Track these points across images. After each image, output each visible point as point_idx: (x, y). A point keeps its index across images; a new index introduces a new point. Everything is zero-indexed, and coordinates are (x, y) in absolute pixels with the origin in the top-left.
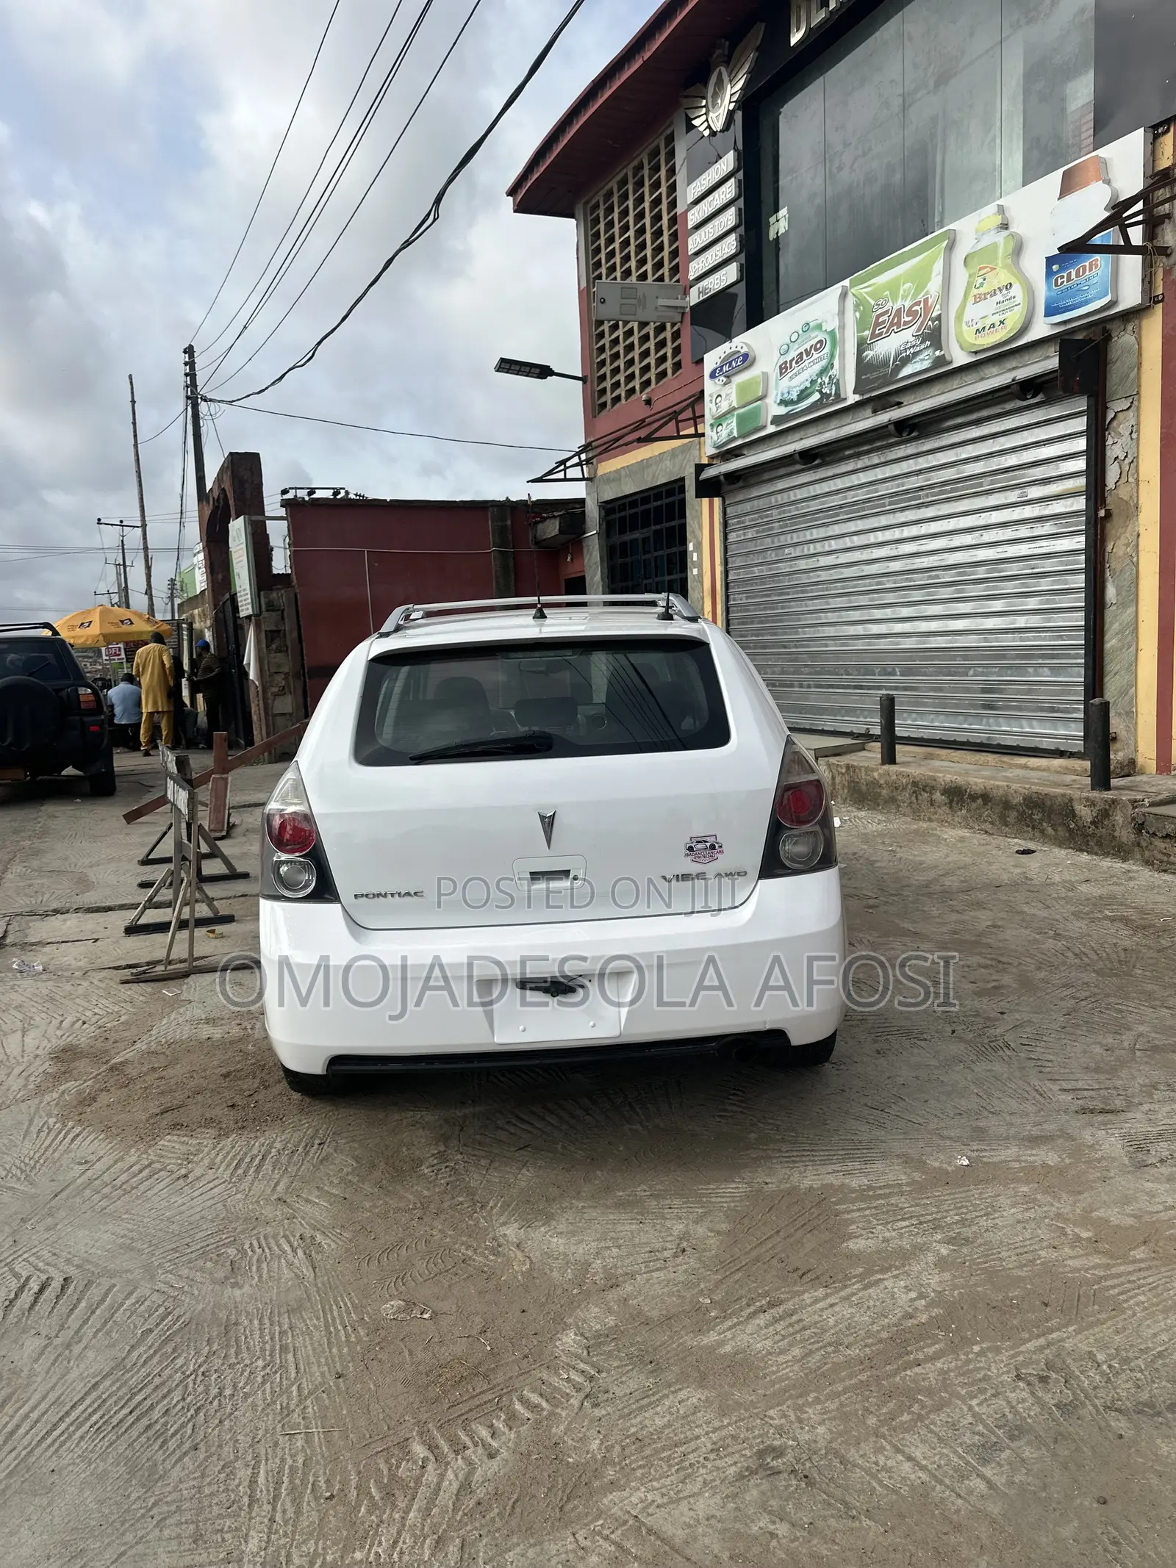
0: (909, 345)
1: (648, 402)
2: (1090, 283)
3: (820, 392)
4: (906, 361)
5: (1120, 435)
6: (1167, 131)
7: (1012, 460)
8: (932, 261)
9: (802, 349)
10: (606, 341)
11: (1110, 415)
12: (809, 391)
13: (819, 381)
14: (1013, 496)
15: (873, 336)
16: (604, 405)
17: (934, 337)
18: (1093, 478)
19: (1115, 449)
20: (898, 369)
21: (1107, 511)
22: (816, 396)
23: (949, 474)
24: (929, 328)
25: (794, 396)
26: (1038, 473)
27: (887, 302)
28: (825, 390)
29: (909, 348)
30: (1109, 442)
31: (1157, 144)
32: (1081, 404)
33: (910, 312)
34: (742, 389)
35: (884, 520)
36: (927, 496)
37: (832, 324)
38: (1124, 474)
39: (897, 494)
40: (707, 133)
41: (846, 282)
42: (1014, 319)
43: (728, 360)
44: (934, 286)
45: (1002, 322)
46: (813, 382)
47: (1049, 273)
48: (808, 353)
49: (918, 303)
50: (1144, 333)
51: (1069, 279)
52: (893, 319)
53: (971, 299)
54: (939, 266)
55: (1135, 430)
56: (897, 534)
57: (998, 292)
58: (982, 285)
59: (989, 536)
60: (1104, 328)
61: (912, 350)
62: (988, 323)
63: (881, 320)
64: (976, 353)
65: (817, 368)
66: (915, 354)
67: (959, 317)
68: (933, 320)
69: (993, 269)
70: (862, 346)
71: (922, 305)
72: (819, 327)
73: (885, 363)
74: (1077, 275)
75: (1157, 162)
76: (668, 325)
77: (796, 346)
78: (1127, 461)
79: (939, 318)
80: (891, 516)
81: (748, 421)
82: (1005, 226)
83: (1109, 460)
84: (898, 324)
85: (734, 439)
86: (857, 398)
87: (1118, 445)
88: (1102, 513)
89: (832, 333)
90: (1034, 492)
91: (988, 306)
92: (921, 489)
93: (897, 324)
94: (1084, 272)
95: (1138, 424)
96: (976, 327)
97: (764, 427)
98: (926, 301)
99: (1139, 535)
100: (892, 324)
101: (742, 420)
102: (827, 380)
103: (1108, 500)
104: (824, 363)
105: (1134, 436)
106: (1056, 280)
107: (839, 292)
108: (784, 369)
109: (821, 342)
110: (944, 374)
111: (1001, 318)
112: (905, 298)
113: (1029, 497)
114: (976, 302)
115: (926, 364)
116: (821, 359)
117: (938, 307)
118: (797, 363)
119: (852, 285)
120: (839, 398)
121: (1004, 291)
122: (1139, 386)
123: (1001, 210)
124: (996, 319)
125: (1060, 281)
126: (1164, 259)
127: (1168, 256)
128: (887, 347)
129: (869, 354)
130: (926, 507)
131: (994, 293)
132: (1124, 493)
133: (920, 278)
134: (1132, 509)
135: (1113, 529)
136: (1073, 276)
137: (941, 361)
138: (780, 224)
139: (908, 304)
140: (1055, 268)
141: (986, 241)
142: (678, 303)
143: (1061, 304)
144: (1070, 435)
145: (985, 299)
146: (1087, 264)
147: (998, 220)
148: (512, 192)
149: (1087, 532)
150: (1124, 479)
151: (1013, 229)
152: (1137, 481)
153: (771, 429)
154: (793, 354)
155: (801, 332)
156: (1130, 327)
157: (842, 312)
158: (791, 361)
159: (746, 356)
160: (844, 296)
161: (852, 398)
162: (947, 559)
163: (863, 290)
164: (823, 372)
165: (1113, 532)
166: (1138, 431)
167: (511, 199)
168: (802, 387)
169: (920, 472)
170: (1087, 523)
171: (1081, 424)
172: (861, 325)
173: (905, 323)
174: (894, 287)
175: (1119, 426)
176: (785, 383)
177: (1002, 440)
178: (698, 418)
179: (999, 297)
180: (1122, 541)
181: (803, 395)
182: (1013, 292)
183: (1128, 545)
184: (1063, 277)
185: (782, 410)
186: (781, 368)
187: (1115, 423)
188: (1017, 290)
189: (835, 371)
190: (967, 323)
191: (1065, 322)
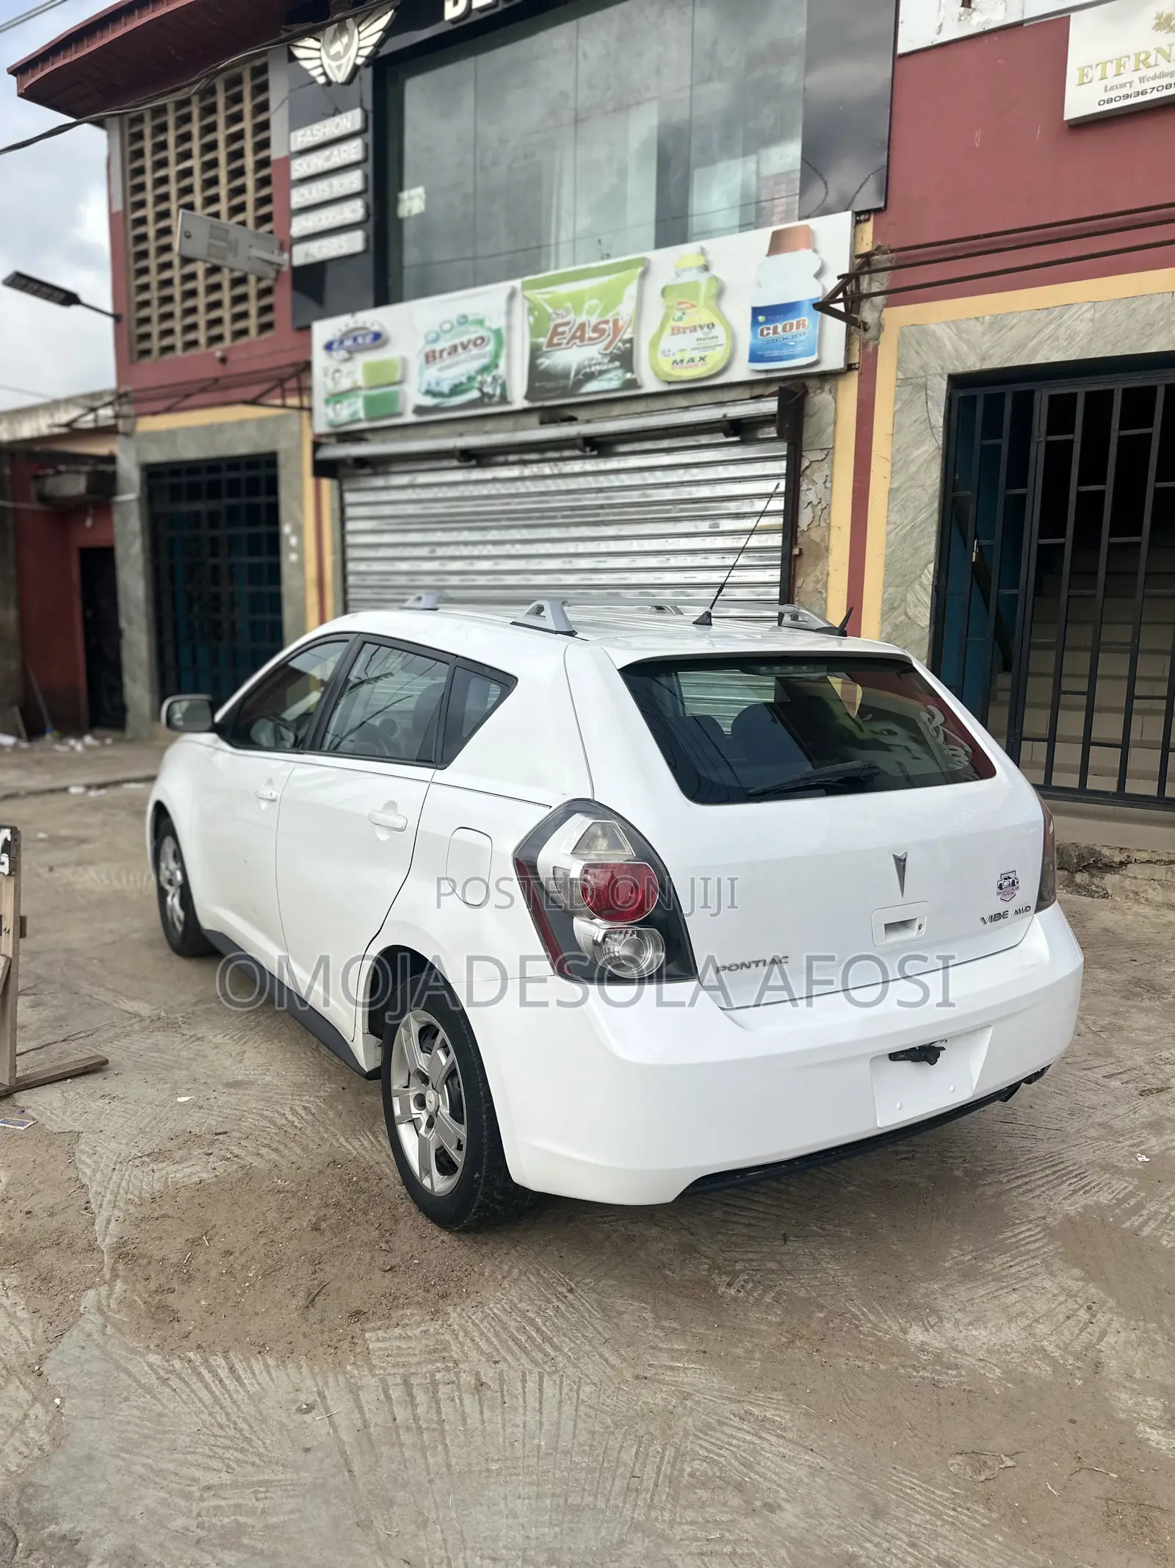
0: (594, 362)
1: (223, 360)
2: (797, 339)
3: (481, 390)
4: (590, 377)
5: (814, 483)
6: (868, 220)
7: (705, 492)
8: (624, 285)
9: (457, 341)
10: (153, 278)
11: (805, 463)
12: (463, 387)
13: (479, 378)
14: (704, 526)
15: (550, 344)
16: (147, 352)
17: (625, 358)
18: (790, 517)
19: (809, 494)
20: (579, 383)
21: (800, 550)
22: (474, 394)
23: (634, 496)
24: (619, 349)
25: (445, 388)
26: (733, 507)
27: (568, 313)
28: (488, 389)
29: (595, 365)
30: (804, 487)
31: (858, 230)
32: (782, 449)
33: (595, 329)
34: (371, 369)
35: (554, 533)
36: (607, 514)
37: (498, 322)
38: (817, 518)
39: (573, 508)
40: (322, 80)
41: (517, 283)
42: (715, 359)
43: (352, 334)
44: (626, 309)
45: (702, 359)
46: (471, 379)
47: (755, 322)
48: (465, 347)
49: (607, 322)
50: (840, 393)
51: (775, 332)
52: (576, 331)
53: (668, 331)
54: (632, 290)
55: (828, 480)
56: (571, 547)
57: (699, 329)
58: (680, 319)
59: (674, 561)
60: (804, 383)
61: (598, 368)
62: (687, 356)
63: (560, 330)
64: (670, 383)
65: (477, 364)
66: (602, 373)
67: (654, 344)
68: (625, 342)
69: (693, 306)
70: (535, 352)
71: (611, 325)
72: (481, 322)
73: (565, 375)
74: (784, 330)
75: (858, 246)
76: (252, 279)
77: (448, 336)
78: (819, 507)
79: (631, 341)
80: (564, 530)
81: (381, 404)
82: (706, 268)
83: (803, 504)
84: (582, 338)
85: (359, 420)
86: (526, 404)
87: (813, 491)
88: (796, 551)
89: (498, 333)
90: (726, 525)
91: (687, 341)
92: (602, 507)
93: (579, 335)
94: (791, 328)
95: (832, 474)
96: (674, 358)
97: (400, 415)
98: (616, 322)
99: (828, 575)
100: (573, 337)
101: (370, 403)
102: (489, 379)
103: (800, 540)
104: (485, 361)
105: (828, 485)
106: (762, 331)
107: (508, 291)
108: (430, 358)
109: (482, 339)
110: (631, 397)
111: (703, 354)
112: (590, 313)
113: (721, 529)
114: (673, 334)
115: (615, 384)
116: (483, 356)
117: (630, 330)
118: (449, 354)
119: (526, 286)
120: (504, 399)
121: (706, 329)
122: (834, 440)
123: (703, 252)
124: (697, 355)
125: (765, 332)
126: (862, 332)
127: (865, 330)
128: (568, 358)
129: (545, 362)
130: (606, 525)
131: (694, 329)
132: (815, 535)
133: (611, 298)
134: (822, 551)
135: (803, 566)
136: (780, 329)
137: (632, 384)
138: (412, 202)
139: (594, 320)
140: (761, 318)
141: (687, 278)
142: (275, 258)
143: (767, 354)
144: (767, 476)
145: (684, 332)
146: (795, 322)
147: (701, 261)
148: (18, 71)
149: (782, 566)
150: (816, 523)
151: (714, 271)
152: (829, 525)
153: (410, 418)
154: (444, 344)
155: (455, 323)
156: (827, 387)
157: (509, 313)
158: (441, 352)
159: (377, 336)
160: (512, 296)
161: (519, 402)
162: (629, 578)
163: (539, 296)
164: (484, 370)
165: (803, 569)
166: (831, 481)
167: (13, 79)
168: (456, 381)
169: (601, 490)
170: (783, 558)
171: (780, 467)
172: (536, 330)
173: (590, 339)
174: (578, 301)
175: (813, 474)
176: (432, 374)
177: (695, 471)
178: (304, 390)
179: (699, 334)
180: (812, 578)
181: (456, 390)
182: (715, 332)
183: (818, 582)
184: (768, 329)
185: (429, 401)
186: (427, 357)
187: (808, 472)
188: (719, 331)
189: (501, 370)
190: (663, 353)
191: (767, 371)
